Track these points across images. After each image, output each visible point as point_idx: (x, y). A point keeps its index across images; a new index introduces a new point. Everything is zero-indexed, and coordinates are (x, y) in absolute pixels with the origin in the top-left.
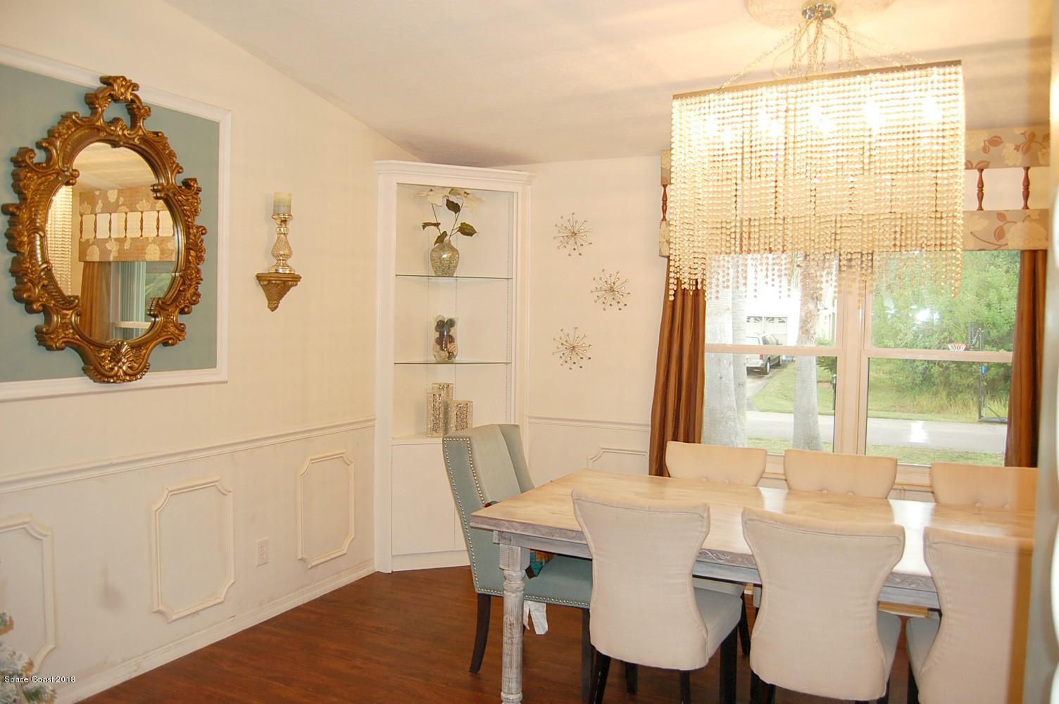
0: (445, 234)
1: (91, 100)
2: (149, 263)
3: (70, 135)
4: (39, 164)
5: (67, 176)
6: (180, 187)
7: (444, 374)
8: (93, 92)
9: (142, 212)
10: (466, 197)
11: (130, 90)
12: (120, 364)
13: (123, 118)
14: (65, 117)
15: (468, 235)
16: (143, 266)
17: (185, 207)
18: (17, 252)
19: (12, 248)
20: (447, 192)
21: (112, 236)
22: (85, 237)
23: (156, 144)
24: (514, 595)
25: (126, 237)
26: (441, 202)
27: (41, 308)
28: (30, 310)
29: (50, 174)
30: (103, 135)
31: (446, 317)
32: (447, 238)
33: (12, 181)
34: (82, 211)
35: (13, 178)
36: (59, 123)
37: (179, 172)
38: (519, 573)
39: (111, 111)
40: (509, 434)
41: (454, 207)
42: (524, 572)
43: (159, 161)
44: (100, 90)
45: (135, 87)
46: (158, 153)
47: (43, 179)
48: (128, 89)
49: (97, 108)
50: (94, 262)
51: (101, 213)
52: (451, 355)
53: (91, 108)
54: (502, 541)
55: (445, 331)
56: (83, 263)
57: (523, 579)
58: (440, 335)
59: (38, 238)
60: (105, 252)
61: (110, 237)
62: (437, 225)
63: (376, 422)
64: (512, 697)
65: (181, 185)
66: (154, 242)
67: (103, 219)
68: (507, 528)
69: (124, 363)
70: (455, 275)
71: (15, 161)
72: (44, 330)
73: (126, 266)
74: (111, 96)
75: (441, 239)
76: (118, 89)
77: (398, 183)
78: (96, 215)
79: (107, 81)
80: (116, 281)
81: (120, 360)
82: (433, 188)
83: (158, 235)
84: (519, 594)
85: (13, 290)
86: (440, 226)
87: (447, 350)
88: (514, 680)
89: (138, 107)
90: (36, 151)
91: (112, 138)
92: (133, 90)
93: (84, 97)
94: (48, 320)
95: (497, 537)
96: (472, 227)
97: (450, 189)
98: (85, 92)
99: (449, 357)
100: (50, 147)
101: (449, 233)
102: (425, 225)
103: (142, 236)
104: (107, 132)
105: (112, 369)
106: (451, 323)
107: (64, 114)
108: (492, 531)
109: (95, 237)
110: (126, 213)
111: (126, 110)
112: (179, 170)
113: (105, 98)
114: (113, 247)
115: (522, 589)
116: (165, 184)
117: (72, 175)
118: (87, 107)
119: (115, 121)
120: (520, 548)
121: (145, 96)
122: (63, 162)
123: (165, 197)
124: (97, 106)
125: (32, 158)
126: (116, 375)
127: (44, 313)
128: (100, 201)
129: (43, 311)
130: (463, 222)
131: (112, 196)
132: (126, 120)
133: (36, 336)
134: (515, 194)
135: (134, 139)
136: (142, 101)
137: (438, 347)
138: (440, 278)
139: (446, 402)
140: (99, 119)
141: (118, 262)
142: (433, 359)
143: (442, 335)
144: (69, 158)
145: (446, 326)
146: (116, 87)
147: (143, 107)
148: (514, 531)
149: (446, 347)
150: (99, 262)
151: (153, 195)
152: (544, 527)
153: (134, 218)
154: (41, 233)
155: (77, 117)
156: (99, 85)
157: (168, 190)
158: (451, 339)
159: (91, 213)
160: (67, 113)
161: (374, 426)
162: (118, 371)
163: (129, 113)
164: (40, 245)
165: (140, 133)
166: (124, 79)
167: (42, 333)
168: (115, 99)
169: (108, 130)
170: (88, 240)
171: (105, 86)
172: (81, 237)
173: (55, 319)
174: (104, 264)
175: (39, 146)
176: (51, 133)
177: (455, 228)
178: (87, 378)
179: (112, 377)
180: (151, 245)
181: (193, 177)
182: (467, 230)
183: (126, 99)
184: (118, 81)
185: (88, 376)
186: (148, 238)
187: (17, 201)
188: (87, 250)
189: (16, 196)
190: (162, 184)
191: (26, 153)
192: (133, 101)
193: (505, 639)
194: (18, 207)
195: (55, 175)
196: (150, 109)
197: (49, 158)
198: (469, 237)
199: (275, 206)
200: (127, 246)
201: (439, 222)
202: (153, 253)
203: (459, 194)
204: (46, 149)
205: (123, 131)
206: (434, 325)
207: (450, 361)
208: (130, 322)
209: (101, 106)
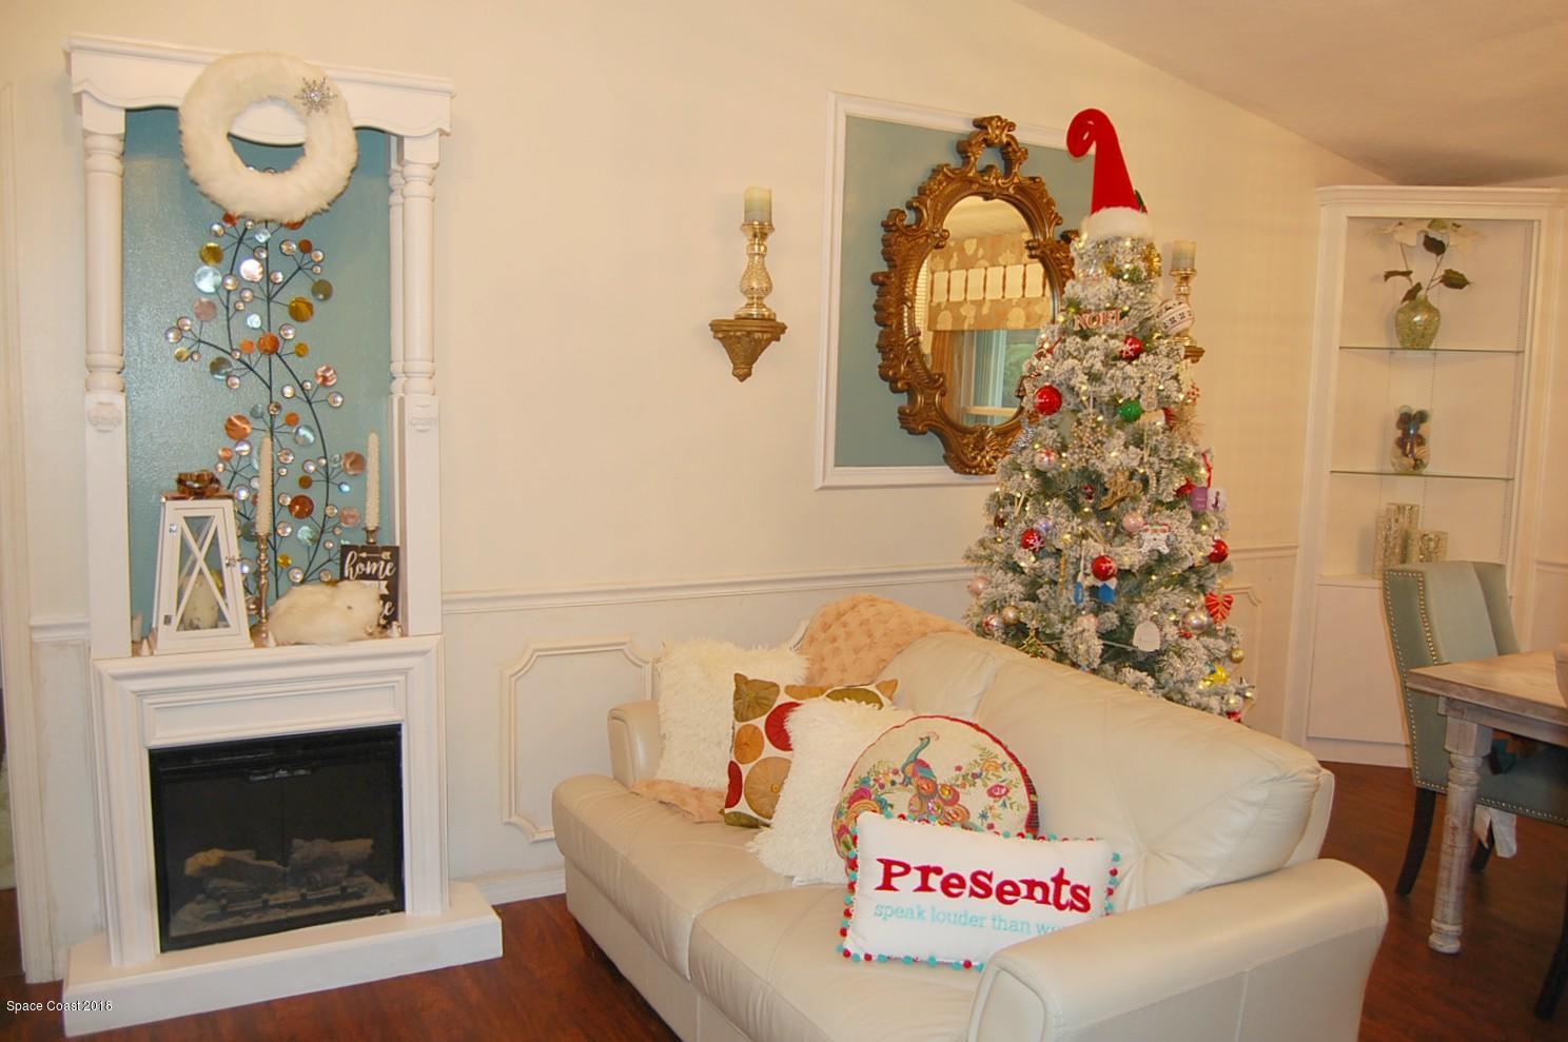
0: (1418, 287)
1: (963, 148)
2: (1009, 331)
3: (941, 192)
4: (910, 226)
5: (936, 238)
6: (1059, 242)
7: (1407, 491)
8: (965, 139)
9: (1005, 267)
10: (1456, 231)
11: (1005, 132)
12: (984, 452)
13: (997, 165)
14: (936, 171)
15: (1457, 287)
16: (1003, 334)
17: (1064, 267)
18: (885, 325)
19: (880, 321)
20: (1424, 226)
21: (969, 298)
22: (936, 300)
23: (1033, 192)
24: (1462, 789)
25: (984, 298)
26: (1413, 239)
27: (906, 387)
28: (895, 390)
29: (920, 237)
30: (975, 187)
31: (1415, 408)
32: (1421, 294)
33: (881, 248)
34: (934, 268)
35: (884, 245)
36: (930, 178)
37: (1057, 224)
38: (1472, 761)
39: (985, 157)
40: (1489, 577)
41: (1435, 247)
42: (1481, 759)
43: (1035, 214)
44: (972, 135)
45: (1012, 126)
46: (1033, 202)
47: (913, 243)
48: (1003, 130)
49: (969, 157)
50: (945, 332)
51: (957, 269)
52: (1418, 464)
53: (963, 158)
54: (1451, 713)
55: (1411, 428)
56: (931, 333)
57: (1478, 770)
58: (1403, 434)
59: (906, 309)
60: (958, 318)
61: (965, 299)
62: (1407, 274)
63: (1298, 551)
64: (1446, 927)
65: (1059, 239)
66: (1018, 305)
67: (958, 277)
68: (1459, 694)
69: (988, 452)
70: (1432, 347)
71: (885, 225)
72: (908, 411)
73: (981, 337)
74: (985, 140)
75: (1411, 295)
76: (993, 133)
77: (1350, 218)
78: (950, 272)
79: (981, 124)
80: (969, 355)
81: (983, 449)
82: (1402, 221)
83: (1023, 296)
84: (1469, 789)
85: (880, 367)
86: (1412, 276)
87: (1413, 456)
88: (1451, 905)
89: (1014, 150)
90: (907, 212)
91: (985, 190)
92: (1009, 131)
93: (955, 144)
94: (912, 400)
95: (1444, 706)
96: (1462, 275)
97: (1429, 222)
98: (955, 139)
99: (1416, 467)
100: (921, 207)
101: (1424, 286)
102: (1389, 275)
103: (1003, 297)
104: (979, 184)
105: (975, 458)
106: (1422, 417)
107: (935, 167)
108: (1438, 696)
109: (948, 300)
110: (986, 269)
111: (999, 154)
112: (1058, 220)
113: (979, 144)
114: (969, 313)
115: (1474, 782)
116: (1042, 240)
117: (941, 236)
118: (958, 156)
119: (989, 169)
120: (1476, 725)
121: (1022, 136)
122: (934, 223)
123: (1041, 255)
124: (970, 154)
125: (903, 220)
126: (978, 466)
127: (908, 394)
128: (955, 255)
129: (908, 391)
130: (1448, 268)
131: (970, 247)
132: (1000, 167)
133: (899, 418)
134: (1536, 224)
135: (1008, 188)
136: (1019, 141)
137: (1399, 451)
138: (1409, 352)
139: (1406, 532)
140: (971, 169)
141: (973, 331)
142: (1391, 469)
143: (1406, 434)
144: (940, 216)
145: (1413, 423)
146: (990, 130)
147: (1020, 149)
148: (1467, 700)
149: (1411, 451)
150: (952, 332)
151: (1027, 253)
152: (1512, 697)
153: (995, 273)
154: (909, 304)
155: (949, 170)
156: (974, 129)
157: (1045, 246)
158: (1421, 441)
159: (944, 270)
160: (939, 166)
161: (1294, 556)
162: (981, 461)
163: (1003, 158)
164: (908, 317)
165: (1016, 180)
166: (999, 118)
167: (905, 414)
168: (988, 143)
169: (981, 181)
170: (939, 304)
171: (978, 130)
172: (931, 301)
173: (919, 399)
174: (955, 334)
175: (910, 206)
176: (922, 191)
177: (1436, 276)
178: (947, 467)
179: (974, 467)
180: (1014, 309)
181: (1073, 229)
182: (1454, 281)
183: (1001, 141)
184: (994, 123)
185: (949, 465)
186: (1011, 300)
187: (886, 270)
188: (938, 315)
189: (885, 263)
190: (1038, 240)
191: (897, 215)
192: (1008, 144)
193: (1444, 847)
194: (887, 276)
195: (924, 238)
196: (1026, 150)
197: (919, 219)
198: (1457, 290)
199: (1174, 259)
200: (985, 310)
201: (1410, 269)
202: (1016, 319)
203: (1445, 227)
204: (917, 210)
205: (997, 180)
206: (1395, 418)
207: (1417, 472)
208: (986, 408)
209: (974, 155)
